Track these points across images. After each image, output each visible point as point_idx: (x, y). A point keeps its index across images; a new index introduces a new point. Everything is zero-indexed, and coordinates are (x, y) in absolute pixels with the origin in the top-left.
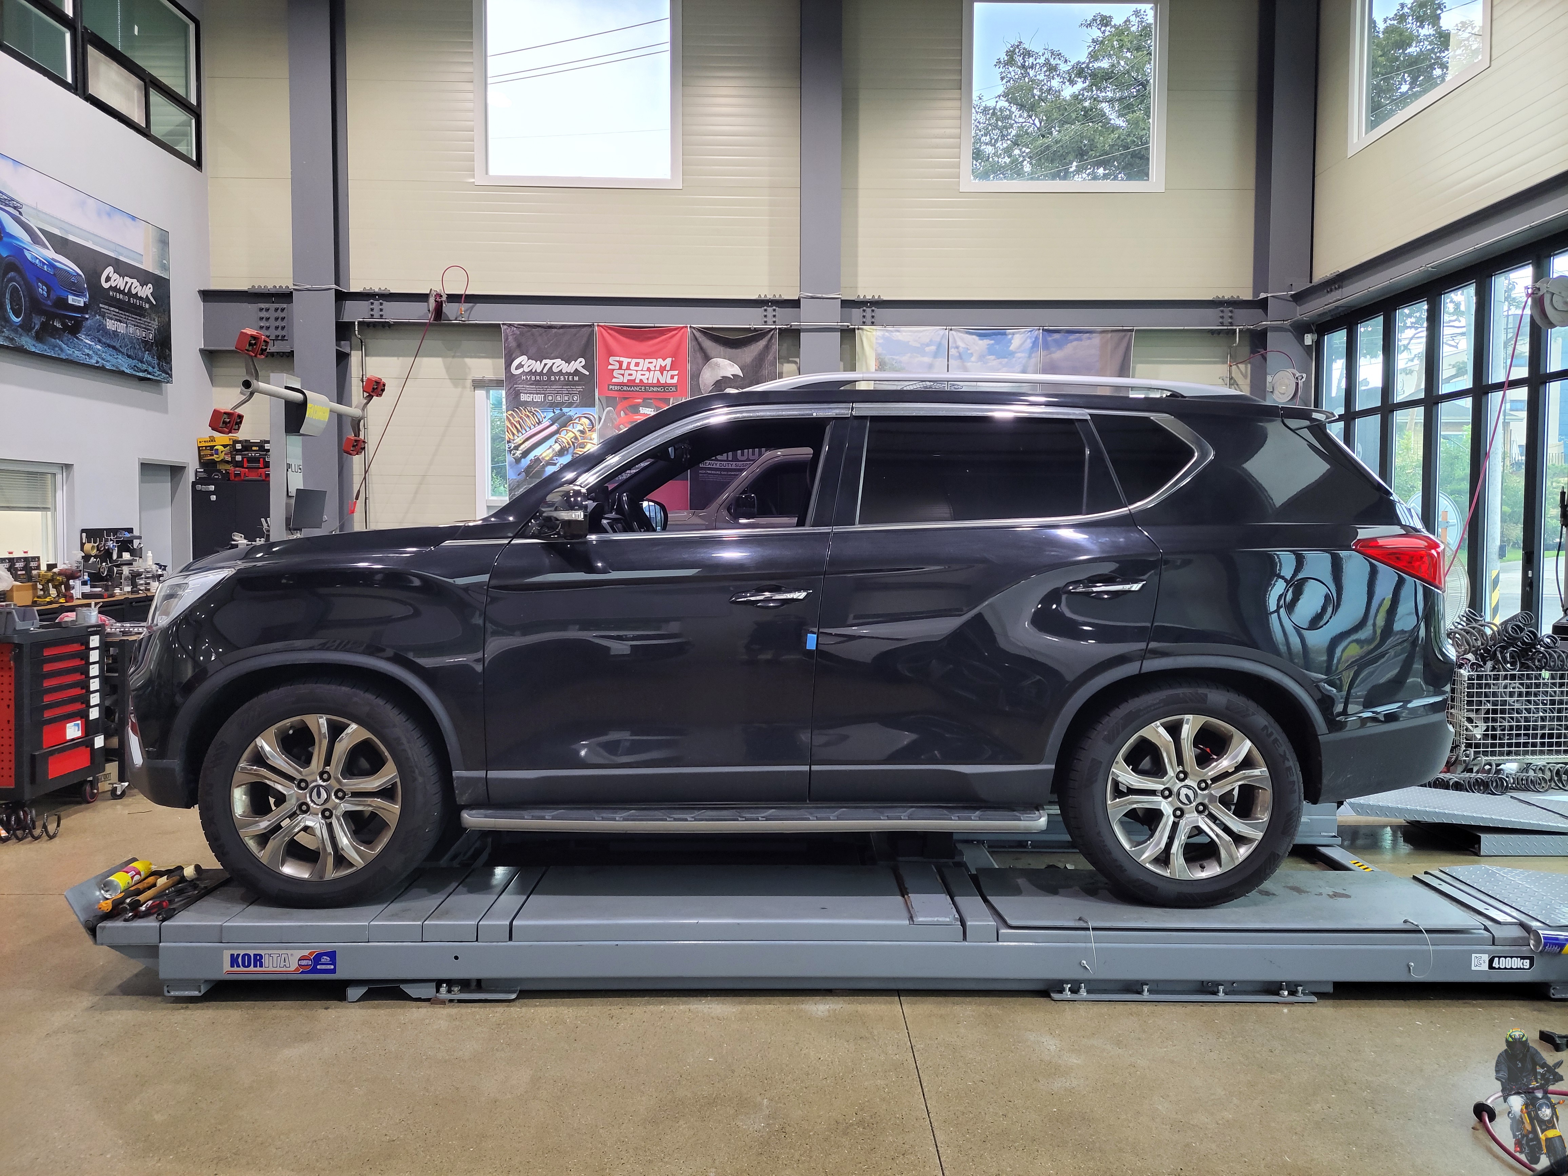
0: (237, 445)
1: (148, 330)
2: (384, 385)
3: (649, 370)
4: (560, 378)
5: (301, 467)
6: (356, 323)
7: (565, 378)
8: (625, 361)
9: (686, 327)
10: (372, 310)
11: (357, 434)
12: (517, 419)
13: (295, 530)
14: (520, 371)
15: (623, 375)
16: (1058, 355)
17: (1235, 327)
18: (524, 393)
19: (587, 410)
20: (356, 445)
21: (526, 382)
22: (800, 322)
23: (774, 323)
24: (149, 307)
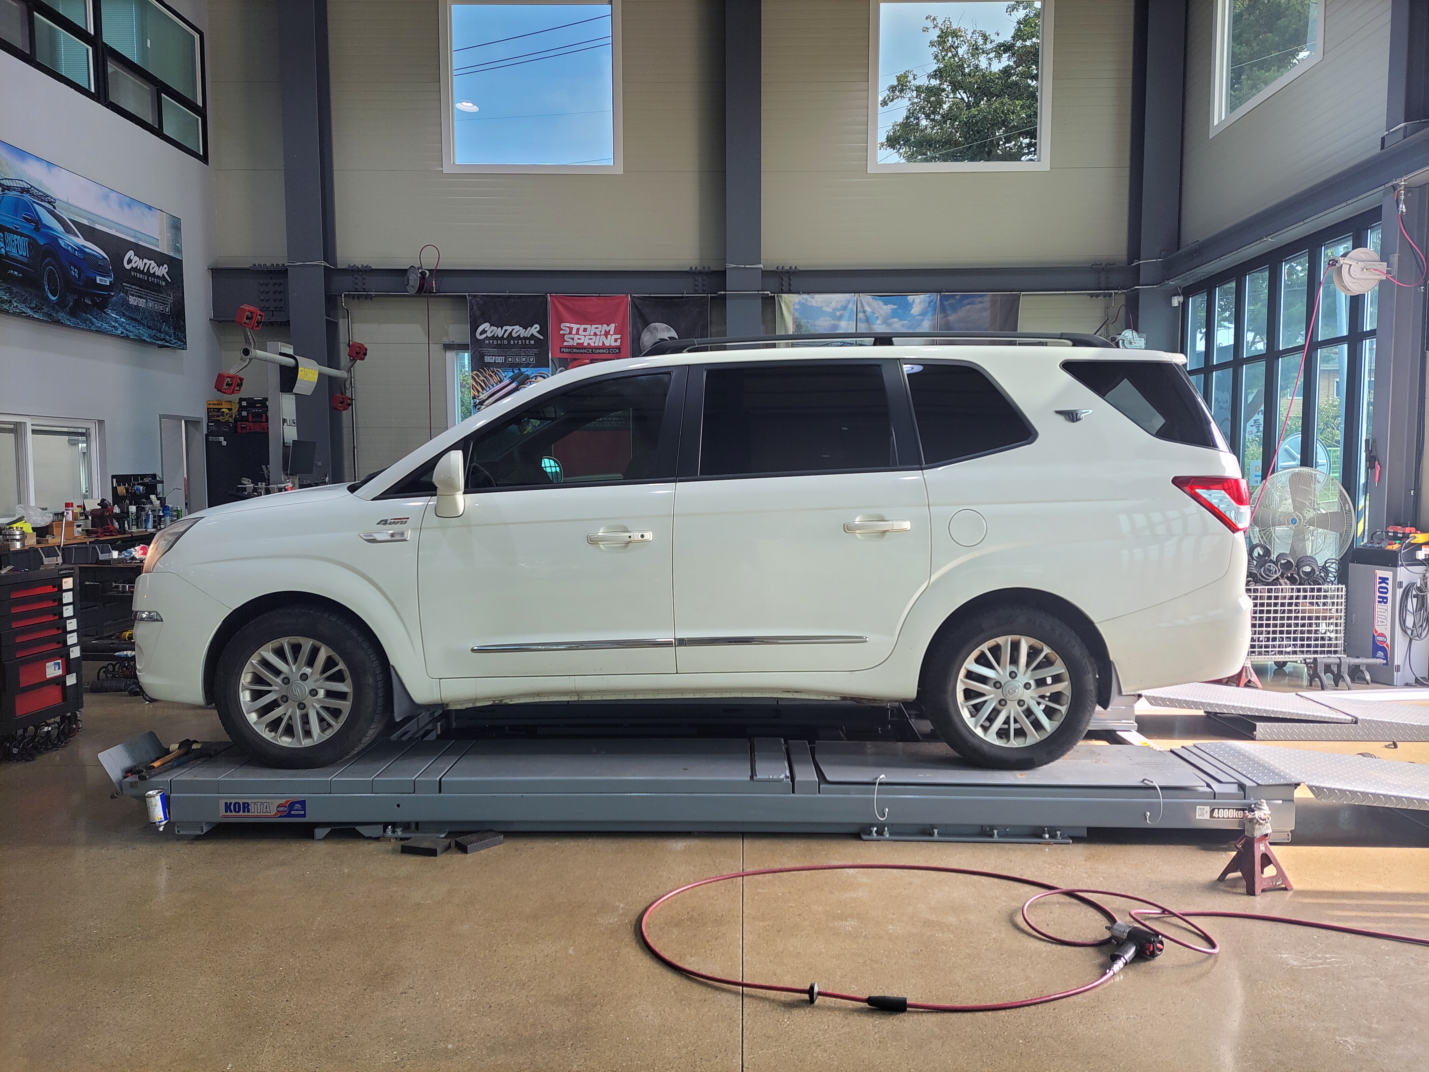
0: (243, 402)
1: (166, 304)
2: (366, 350)
3: (595, 334)
4: (518, 342)
5: (295, 421)
6: (343, 295)
7: (522, 342)
8: (575, 327)
9: (628, 296)
10: (356, 284)
11: (344, 391)
12: (482, 378)
13: (291, 475)
14: (484, 336)
15: (573, 339)
16: (952, 318)
17: (1111, 291)
18: (488, 355)
19: (543, 370)
20: (343, 402)
21: (489, 346)
22: (726, 291)
23: (704, 292)
24: (166, 285)
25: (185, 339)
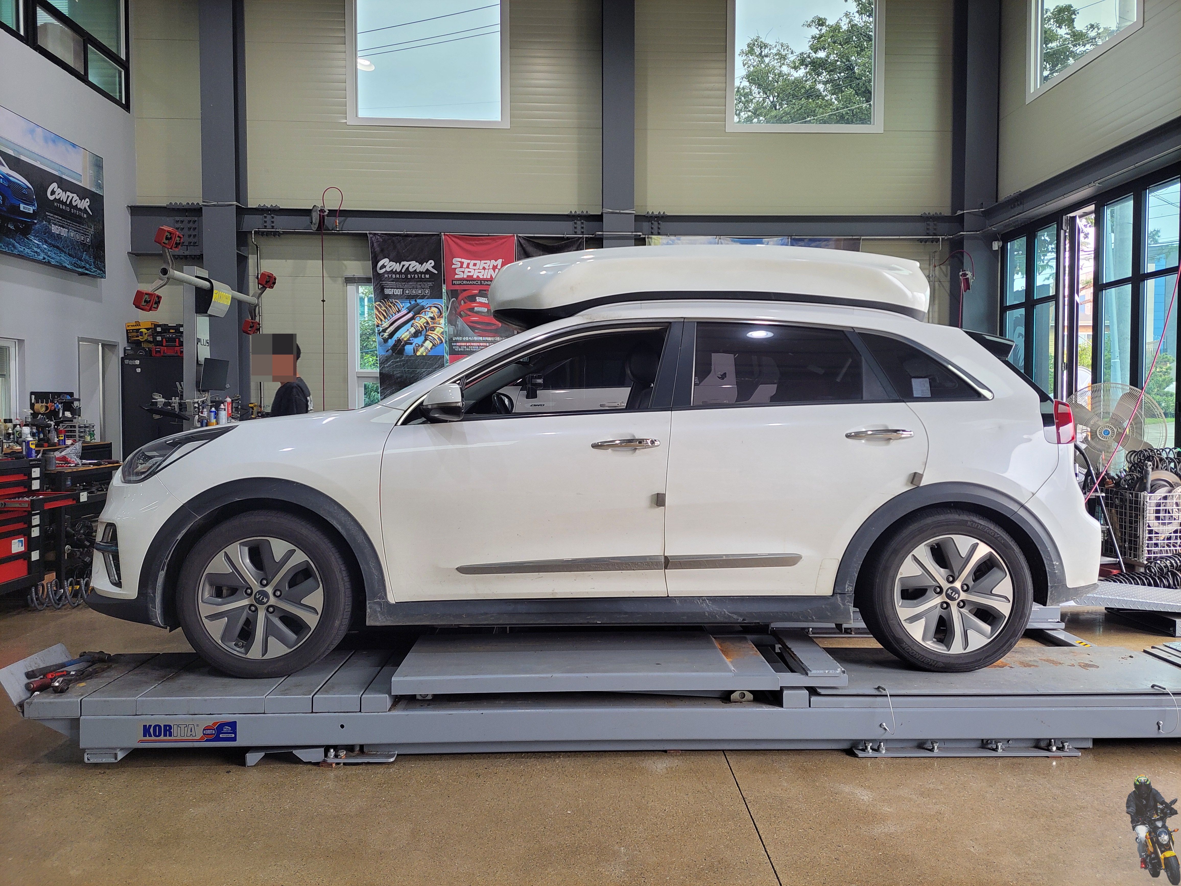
0: (158, 328)
1: (87, 235)
2: (275, 279)
3: (484, 268)
4: (414, 276)
5: (208, 341)
6: (253, 232)
7: (418, 276)
8: (466, 262)
9: (514, 236)
10: (265, 222)
11: (254, 317)
12: (383, 308)
13: (203, 391)
14: (384, 270)
15: (463, 272)
17: (938, 237)
18: (387, 288)
19: (436, 301)
20: (253, 326)
21: (388, 279)
22: (603, 232)
23: (582, 233)
24: (87, 217)
25: (105, 268)
